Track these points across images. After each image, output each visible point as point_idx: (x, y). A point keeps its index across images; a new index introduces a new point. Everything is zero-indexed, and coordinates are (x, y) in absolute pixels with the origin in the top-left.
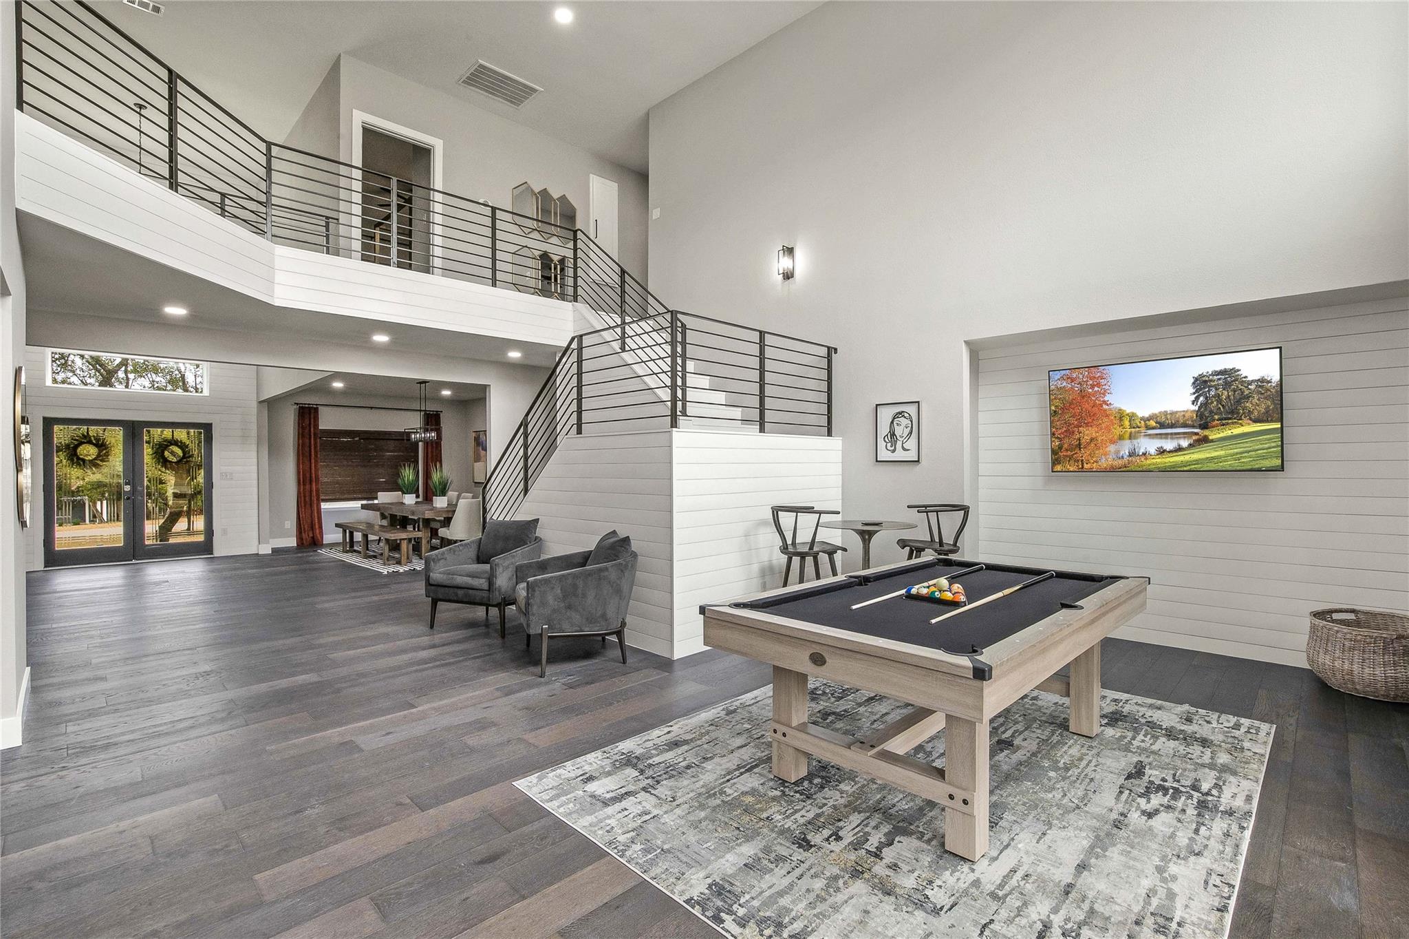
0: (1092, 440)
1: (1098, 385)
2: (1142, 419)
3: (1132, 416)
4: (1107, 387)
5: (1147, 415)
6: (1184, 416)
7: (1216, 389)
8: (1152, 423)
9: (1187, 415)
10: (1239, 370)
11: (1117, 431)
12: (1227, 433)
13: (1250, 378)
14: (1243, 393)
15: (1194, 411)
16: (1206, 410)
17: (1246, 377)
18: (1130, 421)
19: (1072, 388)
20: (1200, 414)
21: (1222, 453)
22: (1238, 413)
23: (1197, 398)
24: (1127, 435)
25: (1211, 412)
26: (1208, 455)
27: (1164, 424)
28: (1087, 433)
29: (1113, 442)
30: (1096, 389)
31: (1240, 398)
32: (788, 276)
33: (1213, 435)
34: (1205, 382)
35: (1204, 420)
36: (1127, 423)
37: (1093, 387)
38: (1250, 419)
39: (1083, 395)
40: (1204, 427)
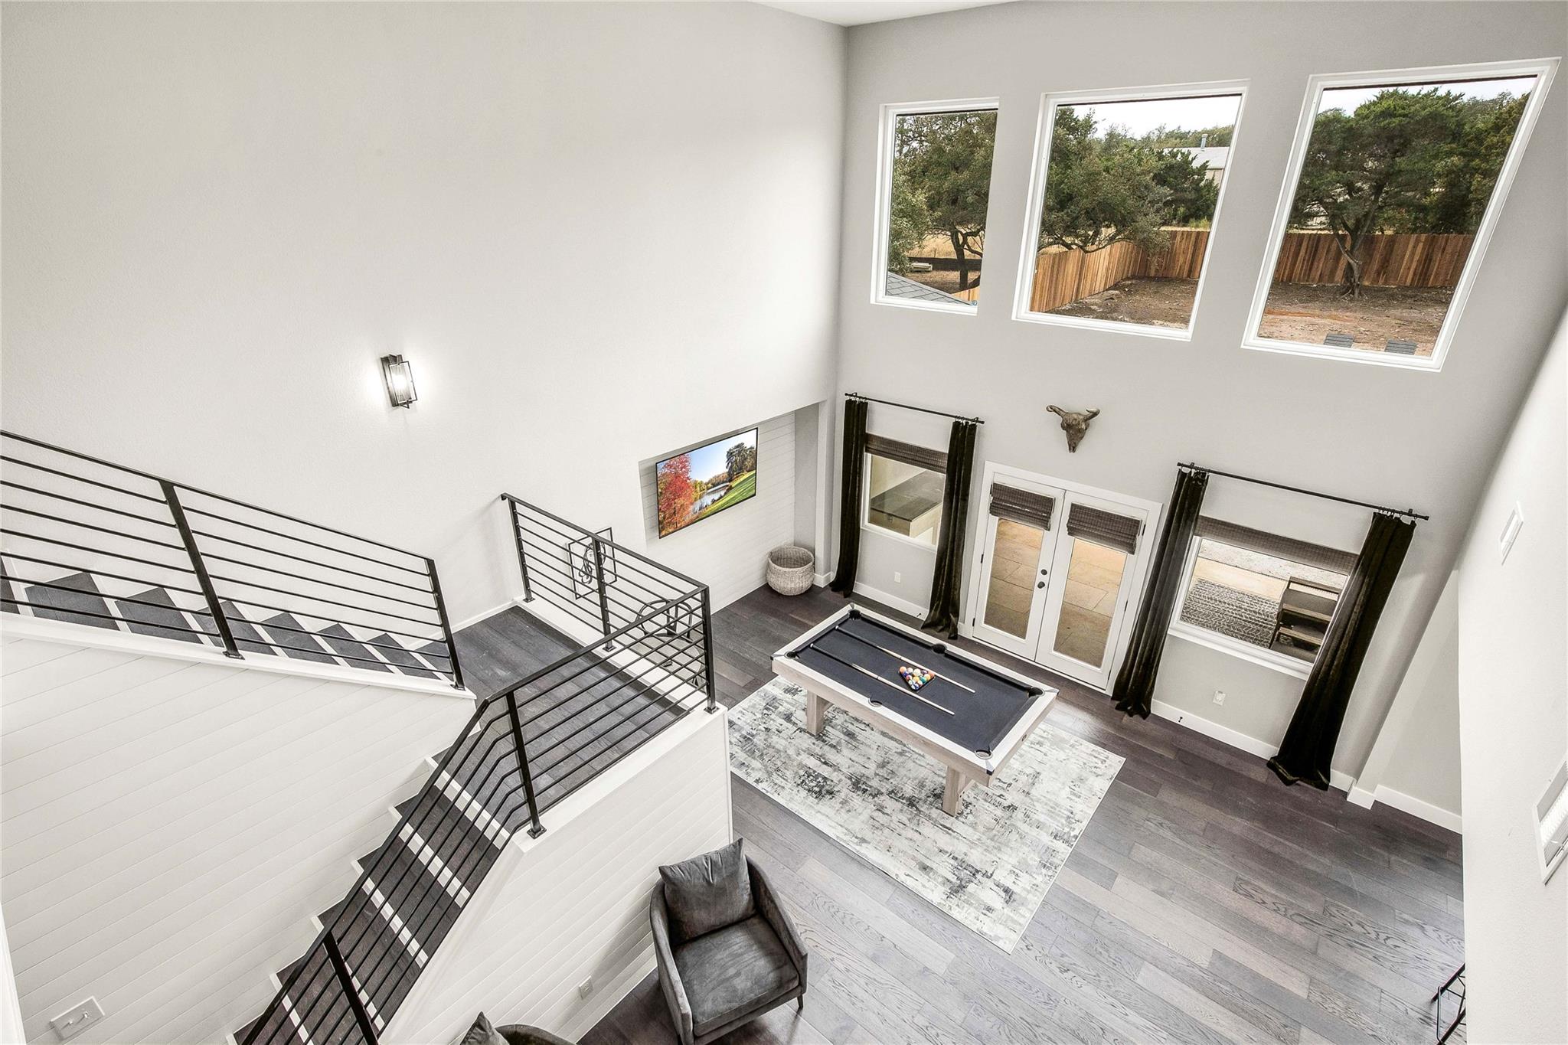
0: (681, 506)
1: (685, 466)
2: (705, 483)
3: (701, 483)
4: (689, 467)
5: (707, 481)
7: (735, 457)
8: (710, 485)
9: (724, 475)
10: (743, 443)
11: (694, 495)
12: (738, 481)
14: (743, 457)
15: (727, 472)
16: (731, 470)
17: (746, 447)
18: (700, 487)
19: (671, 472)
20: (729, 473)
21: (737, 492)
22: (742, 468)
23: (728, 464)
24: (698, 497)
25: (733, 471)
26: (731, 497)
27: (715, 483)
28: (680, 501)
29: (691, 503)
31: (743, 460)
33: (734, 484)
34: (731, 453)
35: (730, 476)
36: (698, 489)
37: (682, 468)
38: (746, 471)
39: (677, 476)
40: (730, 481)
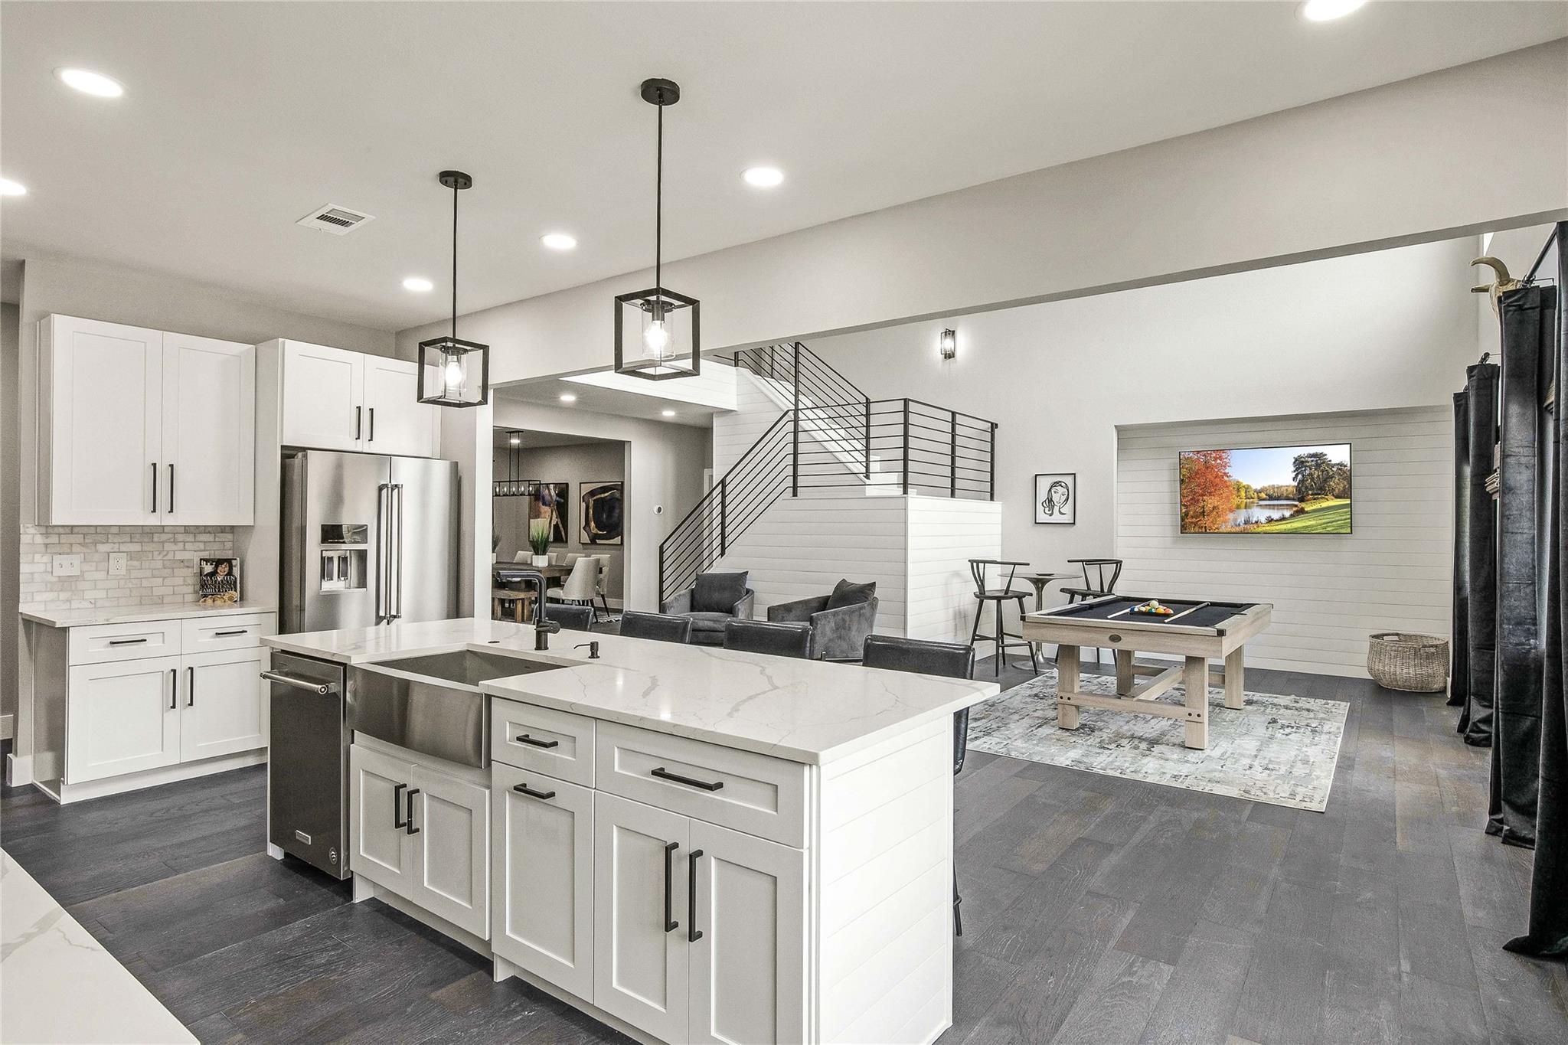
0: (1214, 508)
1: (1220, 458)
2: (1255, 491)
3: (1247, 488)
4: (1227, 461)
5: (1259, 488)
6: (1287, 490)
7: (1310, 469)
8: (1263, 495)
9: (1290, 489)
10: (1326, 455)
11: (1235, 501)
12: (1317, 506)
13: (1333, 462)
14: (1328, 473)
15: (1294, 486)
16: (1302, 486)
17: (1330, 461)
18: (1246, 492)
20: (1298, 489)
21: (1313, 522)
22: (1325, 490)
23: (1297, 475)
24: (1243, 506)
25: (1306, 488)
26: (1304, 524)
27: (1272, 496)
28: (1211, 502)
29: (1231, 511)
30: (1219, 461)
31: (1327, 478)
32: (949, 356)
33: (1308, 507)
34: (1303, 462)
35: (1302, 494)
36: (1243, 494)
37: (1216, 459)
38: (1333, 495)
39: (1207, 466)
40: (1302, 500)
